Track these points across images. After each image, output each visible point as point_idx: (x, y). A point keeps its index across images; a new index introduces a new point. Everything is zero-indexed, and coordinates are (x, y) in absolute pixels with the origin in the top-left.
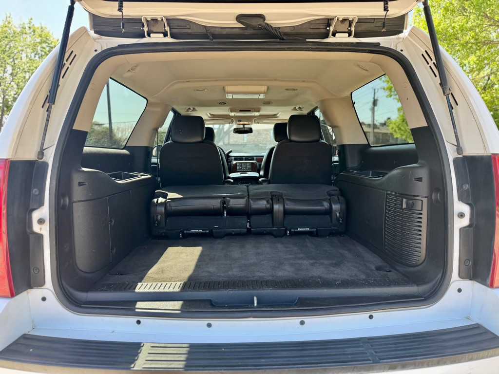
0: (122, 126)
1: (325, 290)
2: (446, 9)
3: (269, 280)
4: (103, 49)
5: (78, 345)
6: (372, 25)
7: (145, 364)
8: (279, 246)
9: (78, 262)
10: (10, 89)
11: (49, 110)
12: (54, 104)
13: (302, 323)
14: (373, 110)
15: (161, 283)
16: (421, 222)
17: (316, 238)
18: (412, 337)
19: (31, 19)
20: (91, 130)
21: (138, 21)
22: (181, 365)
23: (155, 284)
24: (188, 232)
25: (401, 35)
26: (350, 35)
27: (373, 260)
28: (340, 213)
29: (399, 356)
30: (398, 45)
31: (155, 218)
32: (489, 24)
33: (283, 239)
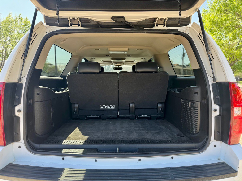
0: (62, 65)
1: (151, 145)
2: (218, 10)
3: (125, 140)
4: (50, 32)
5: (35, 169)
6: (175, 21)
7: (65, 178)
8: (132, 124)
9: (36, 130)
10: (8, 47)
11: (24, 60)
12: (26, 57)
13: (140, 160)
14: (183, 58)
15: (74, 140)
16: (197, 113)
17: (150, 120)
18: (191, 168)
19: (20, 15)
20: (47, 67)
21: (66, 19)
22: (82, 179)
23: (71, 141)
24: (89, 116)
25: (188, 26)
26: (164, 26)
27: (176, 131)
28: (161, 108)
29: (184, 176)
30: (187, 31)
31: (74, 110)
32: (238, 18)
33: (134, 120)
